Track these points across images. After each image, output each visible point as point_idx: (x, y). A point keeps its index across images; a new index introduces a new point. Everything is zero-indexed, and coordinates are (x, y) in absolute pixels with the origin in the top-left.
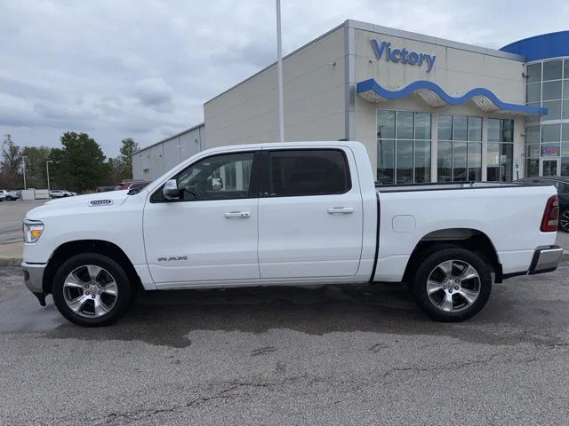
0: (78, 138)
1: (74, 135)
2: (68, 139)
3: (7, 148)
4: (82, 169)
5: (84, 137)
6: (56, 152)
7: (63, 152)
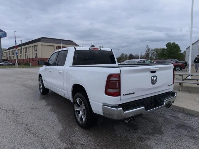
0: (172, 44)
1: (170, 43)
2: (168, 45)
3: (147, 49)
4: (172, 55)
5: (174, 43)
6: (164, 49)
7: (166, 49)
